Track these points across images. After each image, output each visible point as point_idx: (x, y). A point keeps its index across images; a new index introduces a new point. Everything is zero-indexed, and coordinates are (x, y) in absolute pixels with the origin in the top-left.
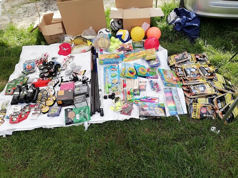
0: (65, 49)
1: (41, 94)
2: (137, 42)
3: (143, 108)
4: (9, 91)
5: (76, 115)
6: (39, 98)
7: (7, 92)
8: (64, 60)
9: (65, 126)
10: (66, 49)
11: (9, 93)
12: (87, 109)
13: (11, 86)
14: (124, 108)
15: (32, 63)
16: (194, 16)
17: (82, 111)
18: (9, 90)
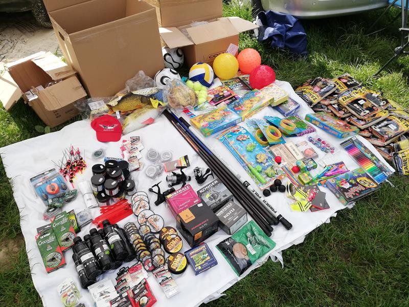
0: (109, 128)
1: (138, 235)
2: (229, 81)
3: (342, 186)
4: (53, 259)
5: (247, 246)
6: (138, 246)
7: (49, 263)
8: (123, 150)
9: (239, 279)
10: (112, 128)
11: (55, 264)
12: (254, 228)
13: (49, 248)
14: (312, 199)
15: (56, 179)
16: (294, 20)
17: (249, 234)
18: (50, 256)
